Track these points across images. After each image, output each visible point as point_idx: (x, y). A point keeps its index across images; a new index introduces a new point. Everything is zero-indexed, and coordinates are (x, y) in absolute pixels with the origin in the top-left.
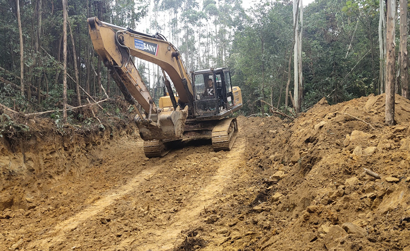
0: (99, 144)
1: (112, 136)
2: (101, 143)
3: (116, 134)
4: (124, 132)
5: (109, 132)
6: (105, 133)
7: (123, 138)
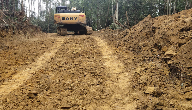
0: (6, 37)
1: (14, 33)
2: (7, 36)
3: (16, 32)
4: (21, 32)
5: (12, 30)
6: (9, 30)
7: (21, 35)
